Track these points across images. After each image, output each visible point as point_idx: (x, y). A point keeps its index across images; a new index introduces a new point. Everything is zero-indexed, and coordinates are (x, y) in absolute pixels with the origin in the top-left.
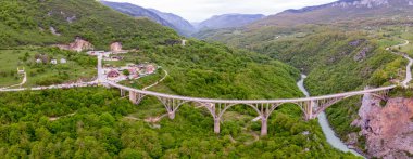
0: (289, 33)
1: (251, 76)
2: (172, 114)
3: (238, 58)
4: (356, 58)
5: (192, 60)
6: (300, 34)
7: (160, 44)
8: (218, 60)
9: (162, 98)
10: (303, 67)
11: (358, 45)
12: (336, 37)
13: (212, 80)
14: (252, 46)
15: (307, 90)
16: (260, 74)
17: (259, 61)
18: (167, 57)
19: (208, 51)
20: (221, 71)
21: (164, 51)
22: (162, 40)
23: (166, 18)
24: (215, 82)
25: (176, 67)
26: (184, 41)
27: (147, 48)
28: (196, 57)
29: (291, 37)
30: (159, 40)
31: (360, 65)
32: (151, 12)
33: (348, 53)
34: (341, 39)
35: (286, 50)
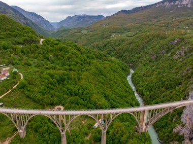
0: (122, 33)
1: (94, 74)
2: (22, 131)
3: (84, 56)
4: (175, 57)
5: (48, 59)
6: (130, 33)
7: (19, 43)
8: (69, 59)
9: (9, 114)
10: (131, 62)
11: (177, 44)
12: (158, 36)
13: (63, 80)
14: (96, 43)
15: (135, 85)
16: (100, 72)
17: (100, 57)
18: (25, 58)
19: (61, 49)
20: (71, 70)
21: (22, 52)
22: (21, 40)
23: (30, 17)
24: (65, 82)
25: (33, 69)
26: (42, 40)
27: (5, 48)
28: (51, 56)
29: (123, 36)
30: (17, 39)
31: (180, 64)
32: (16, 10)
33: (167, 52)
34: (162, 38)
35: (120, 47)
